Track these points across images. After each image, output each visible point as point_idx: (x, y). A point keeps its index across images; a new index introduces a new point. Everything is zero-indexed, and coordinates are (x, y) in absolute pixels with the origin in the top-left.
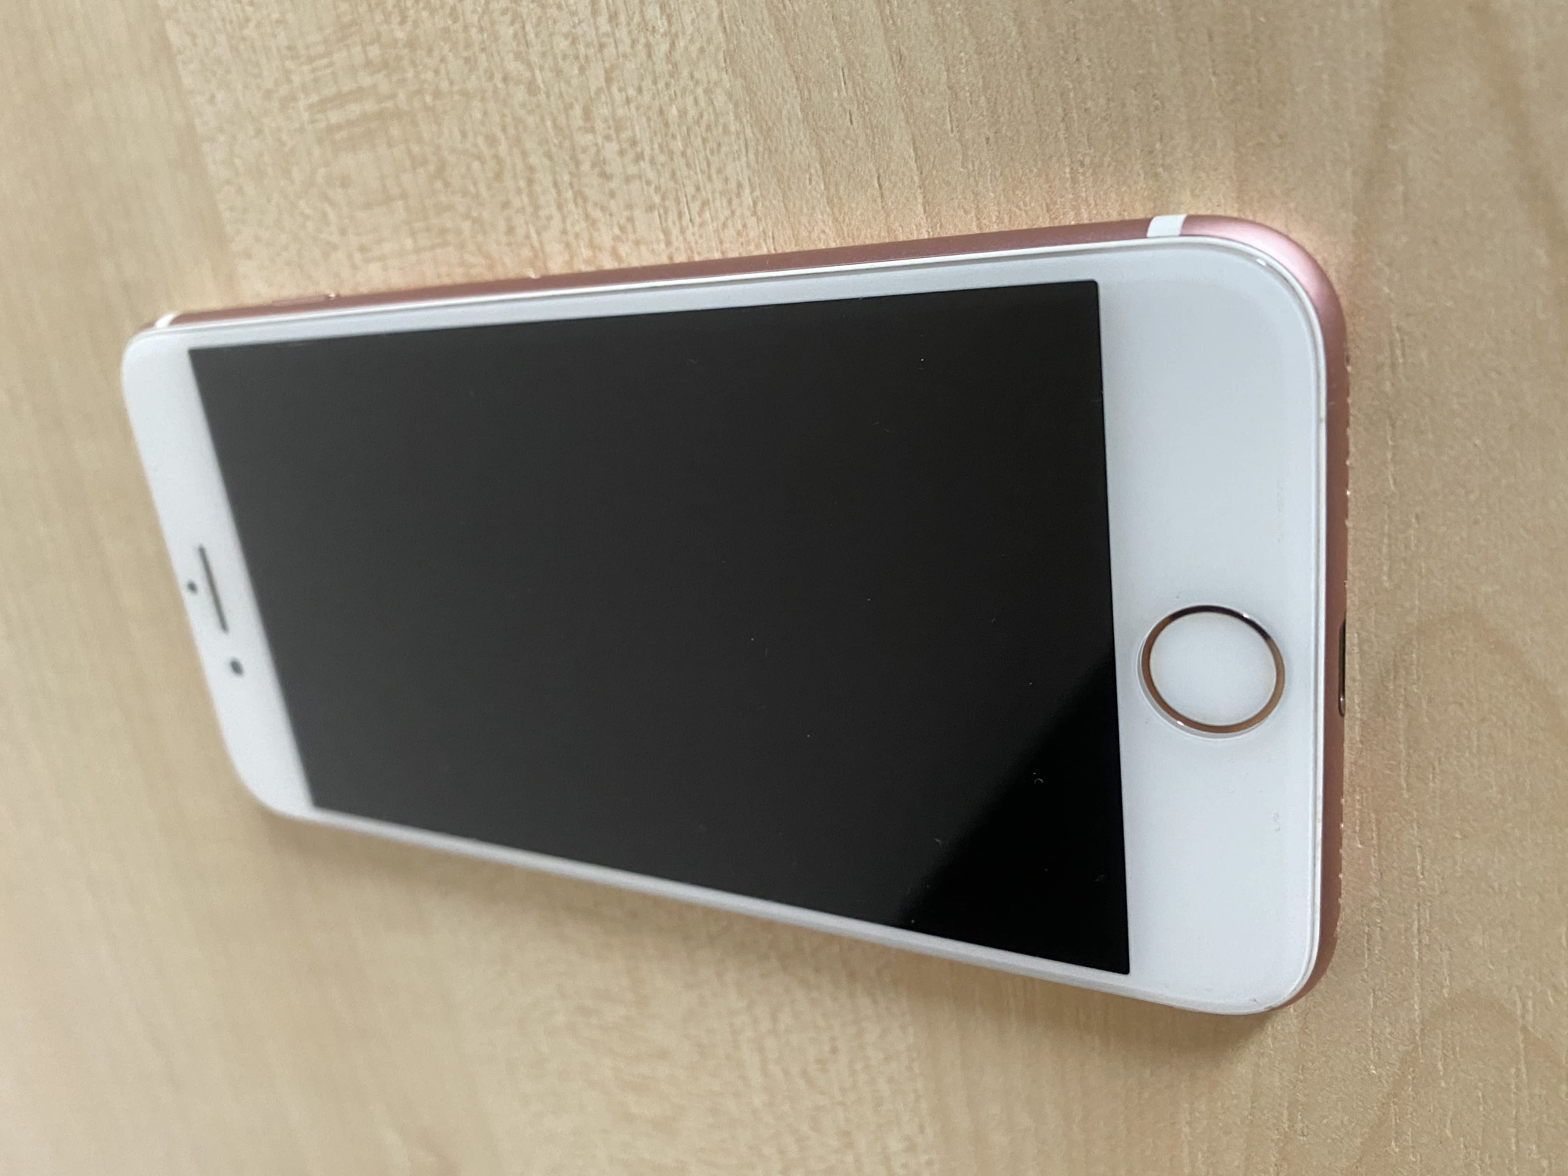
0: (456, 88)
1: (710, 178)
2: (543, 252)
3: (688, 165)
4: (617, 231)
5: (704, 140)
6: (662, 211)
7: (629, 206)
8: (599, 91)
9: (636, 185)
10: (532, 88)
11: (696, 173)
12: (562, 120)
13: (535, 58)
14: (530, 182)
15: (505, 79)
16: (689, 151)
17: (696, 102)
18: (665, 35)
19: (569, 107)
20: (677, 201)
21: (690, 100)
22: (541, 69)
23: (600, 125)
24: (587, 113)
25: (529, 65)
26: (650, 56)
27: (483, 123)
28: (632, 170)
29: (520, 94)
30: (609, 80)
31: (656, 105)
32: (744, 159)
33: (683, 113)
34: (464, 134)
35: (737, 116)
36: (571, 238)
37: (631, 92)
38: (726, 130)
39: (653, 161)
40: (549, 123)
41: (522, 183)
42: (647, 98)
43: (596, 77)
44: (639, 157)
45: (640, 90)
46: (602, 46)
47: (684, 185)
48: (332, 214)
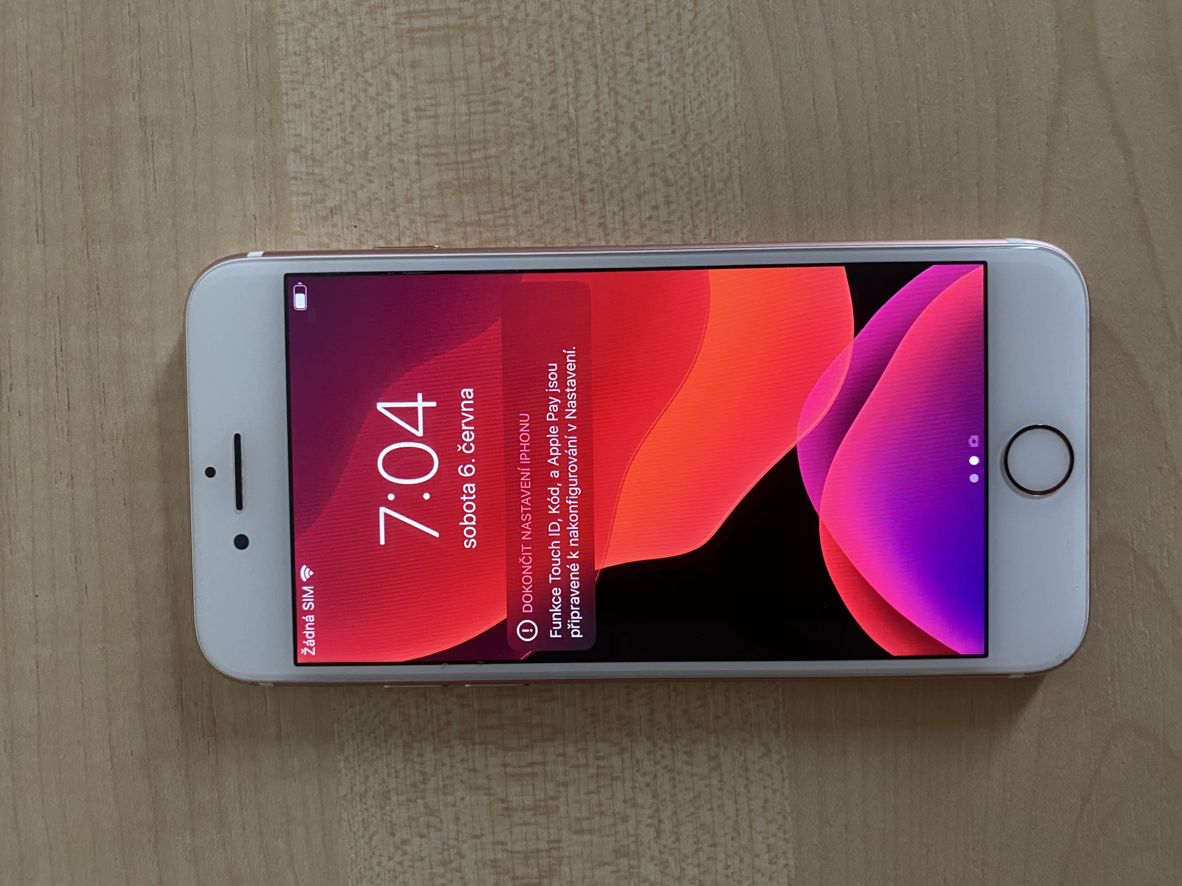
0: (530, 18)
1: (708, 90)
2: (577, 122)
3: (695, 81)
4: (637, 113)
5: (708, 69)
6: (672, 105)
7: (650, 100)
8: (639, 34)
9: (655, 89)
10: (590, 26)
11: (700, 86)
12: (609, 47)
13: (596, 10)
14: (577, 79)
15: (571, 19)
16: (697, 74)
17: (706, 48)
18: (691, 11)
19: (614, 41)
20: (684, 99)
21: (701, 47)
22: (600, 17)
23: (637, 54)
24: (628, 46)
25: (591, 13)
26: (679, 20)
27: (547, 41)
28: (655, 79)
29: (581, 28)
30: (648, 29)
31: (679, 46)
32: (732, 82)
33: (696, 53)
34: (530, 46)
35: (731, 59)
36: (601, 115)
37: (662, 37)
38: (723, 65)
39: (671, 77)
40: (599, 47)
41: (570, 80)
42: (673, 42)
43: (639, 26)
44: (660, 74)
45: (669, 37)
46: (646, 11)
47: (690, 92)
48: (395, 84)
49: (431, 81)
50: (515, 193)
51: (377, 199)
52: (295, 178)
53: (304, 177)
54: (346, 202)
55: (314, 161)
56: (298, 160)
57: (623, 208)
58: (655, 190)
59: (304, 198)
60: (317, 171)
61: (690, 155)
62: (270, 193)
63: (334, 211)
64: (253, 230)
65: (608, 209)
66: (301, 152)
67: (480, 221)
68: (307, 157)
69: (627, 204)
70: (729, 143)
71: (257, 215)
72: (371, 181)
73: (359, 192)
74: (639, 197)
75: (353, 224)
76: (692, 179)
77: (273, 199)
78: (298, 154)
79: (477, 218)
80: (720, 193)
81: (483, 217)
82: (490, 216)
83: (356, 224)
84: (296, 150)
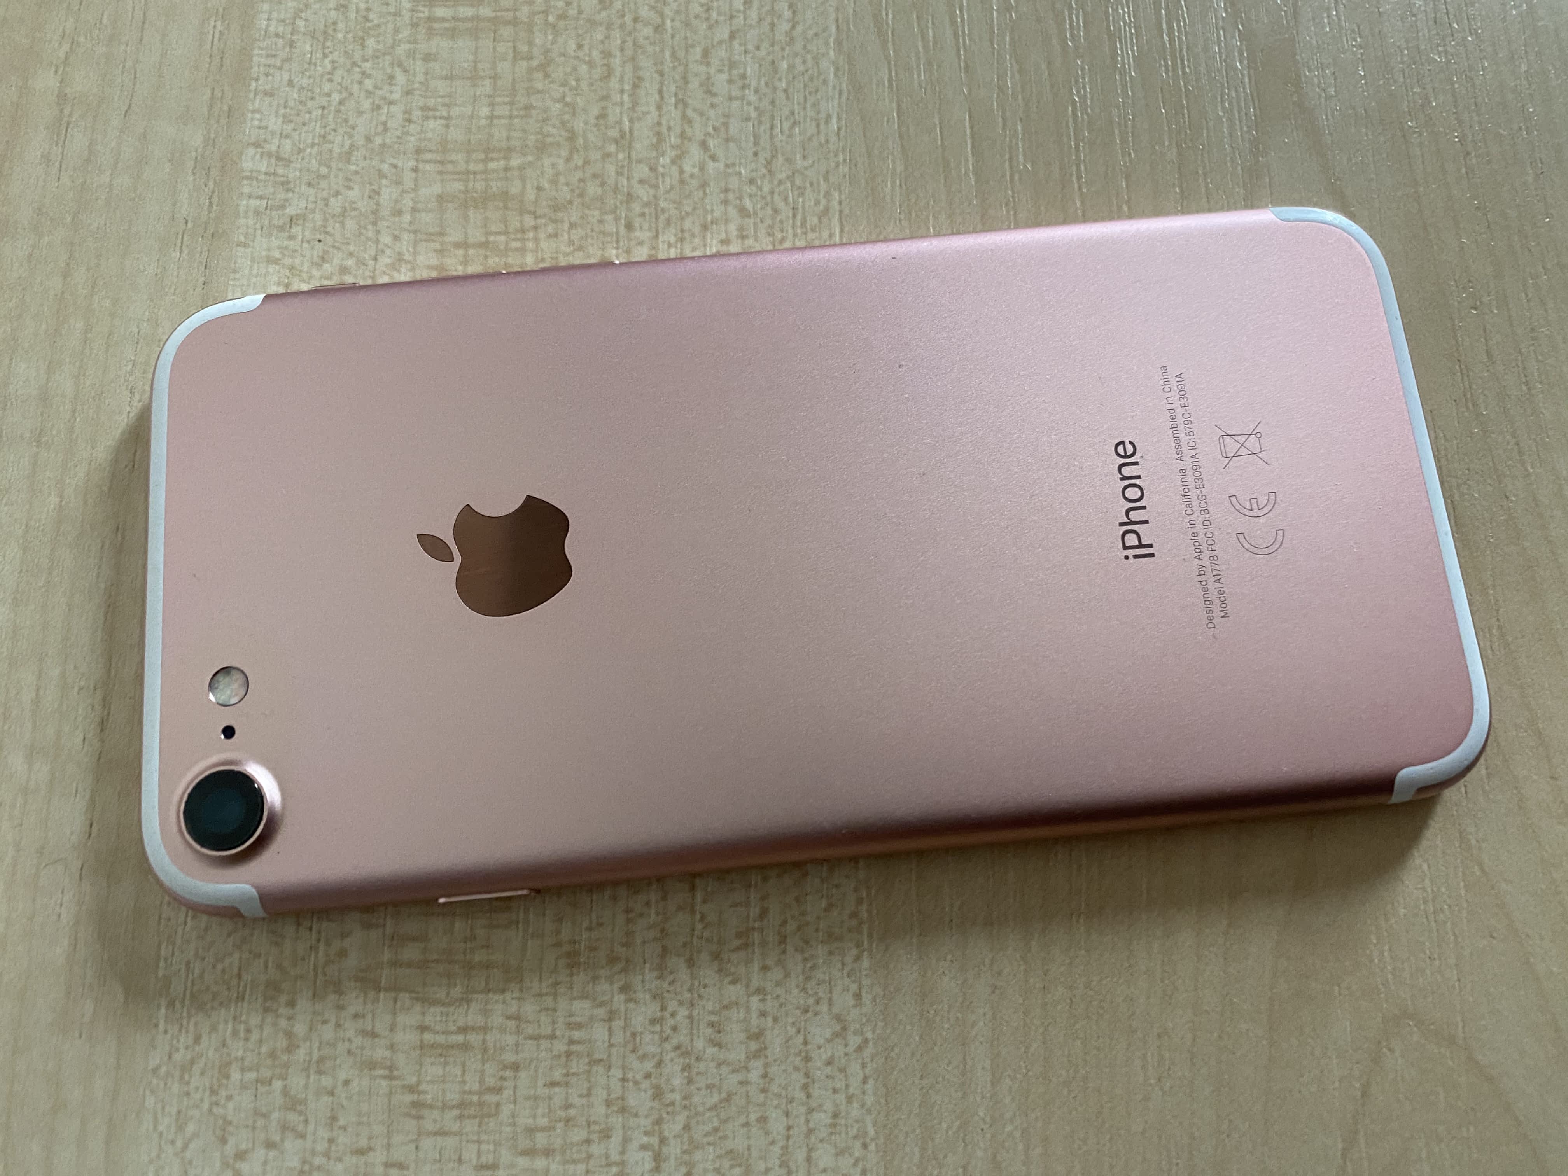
0: (583, 16)
1: (804, 109)
2: (631, 134)
3: (788, 98)
4: (711, 129)
5: (805, 86)
6: (756, 123)
7: (727, 116)
8: (721, 42)
9: (736, 104)
10: (659, 28)
11: (793, 103)
12: (681, 54)
13: (667, 11)
14: (635, 86)
15: (636, 20)
16: (791, 90)
17: (804, 62)
18: (789, 21)
19: (688, 47)
20: (772, 118)
21: (798, 60)
22: (673, 20)
23: (715, 63)
24: (706, 53)
25: (662, 15)
26: (772, 30)
27: (602, 42)
28: (736, 93)
29: (648, 31)
30: (732, 36)
31: (770, 58)
32: (836, 102)
33: (791, 67)
34: (580, 46)
35: (837, 76)
36: (664, 130)
37: (750, 47)
38: (825, 82)
39: (757, 91)
40: (667, 54)
41: (627, 87)
42: (763, 53)
43: (723, 32)
44: (743, 87)
45: (758, 48)
46: (732, 17)
47: (781, 110)
48: (401, 78)
49: (449, 78)
50: (539, 213)
51: (355, 209)
52: (250, 178)
53: (262, 177)
54: (313, 211)
55: (278, 158)
56: (258, 157)
57: (682, 240)
58: (727, 221)
59: (258, 202)
60: (280, 171)
61: (776, 182)
62: (213, 192)
63: (294, 220)
64: (180, 236)
65: (661, 238)
66: (263, 148)
67: (488, 242)
68: (270, 155)
69: (686, 235)
70: (827, 172)
71: (190, 219)
72: (350, 188)
73: (332, 200)
74: (705, 227)
75: (318, 237)
76: (776, 211)
77: (215, 200)
78: (259, 150)
79: (483, 239)
80: (813, 230)
81: (492, 238)
82: (503, 238)
83: (322, 238)
84: (257, 145)
